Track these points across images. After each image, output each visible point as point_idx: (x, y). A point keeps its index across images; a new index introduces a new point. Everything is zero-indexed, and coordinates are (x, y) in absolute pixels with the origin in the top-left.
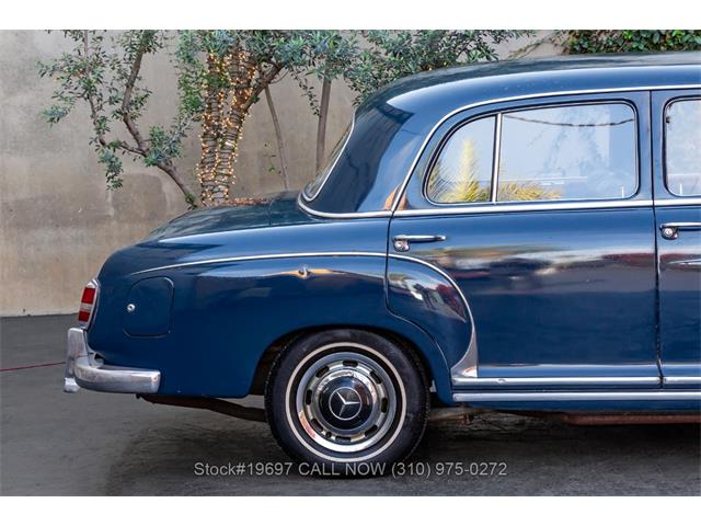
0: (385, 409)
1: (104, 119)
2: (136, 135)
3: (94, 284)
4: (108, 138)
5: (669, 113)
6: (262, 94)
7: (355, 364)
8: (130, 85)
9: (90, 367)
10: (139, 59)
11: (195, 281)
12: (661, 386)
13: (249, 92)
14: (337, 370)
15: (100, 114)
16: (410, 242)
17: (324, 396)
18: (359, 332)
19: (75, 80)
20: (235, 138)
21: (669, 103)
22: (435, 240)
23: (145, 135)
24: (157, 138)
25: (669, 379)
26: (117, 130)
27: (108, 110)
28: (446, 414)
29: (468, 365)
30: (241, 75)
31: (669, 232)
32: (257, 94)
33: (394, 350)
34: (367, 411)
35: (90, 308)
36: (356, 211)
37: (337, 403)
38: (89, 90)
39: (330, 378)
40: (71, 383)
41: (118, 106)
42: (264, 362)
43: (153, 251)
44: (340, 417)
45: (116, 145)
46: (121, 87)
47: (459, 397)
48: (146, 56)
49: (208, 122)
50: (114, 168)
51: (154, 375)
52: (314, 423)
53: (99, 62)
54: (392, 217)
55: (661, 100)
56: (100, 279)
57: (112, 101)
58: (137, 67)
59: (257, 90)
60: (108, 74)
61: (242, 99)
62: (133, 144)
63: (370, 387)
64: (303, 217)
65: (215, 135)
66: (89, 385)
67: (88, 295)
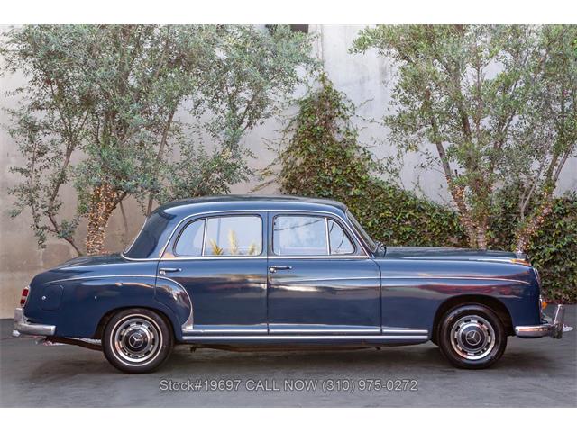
0: (154, 344)
1: (39, 215)
2: (54, 224)
3: (28, 288)
4: (40, 225)
5: (275, 221)
6: (118, 205)
7: (141, 324)
8: (52, 199)
9: (25, 324)
10: (58, 186)
11: (77, 287)
12: (268, 334)
13: (112, 204)
14: (134, 326)
15: (37, 212)
16: (166, 271)
17: (127, 337)
18: (143, 310)
19: (25, 196)
20: (104, 226)
21: (275, 217)
22: (177, 271)
23: (59, 223)
24: (64, 225)
25: (272, 331)
26: (45, 221)
27: (41, 211)
28: (182, 347)
29: (189, 324)
30: (108, 195)
31: (272, 269)
32: (115, 205)
33: (158, 317)
34: (145, 343)
35: (25, 298)
36: (147, 257)
37: (132, 340)
38: (32, 201)
39: (130, 329)
40: (16, 333)
41: (46, 209)
42: (101, 324)
43: (55, 273)
44: (134, 347)
45: (44, 228)
46: (47, 199)
47: (185, 338)
48: (61, 185)
49: (92, 218)
50: (42, 239)
51: (53, 327)
52: (122, 349)
53: (37, 188)
54: (160, 261)
55: (271, 216)
56: (31, 285)
57: (43, 207)
58: (57, 190)
59: (116, 203)
60: (42, 194)
61: (108, 207)
62: (53, 228)
63: (147, 334)
64: (123, 260)
65: (94, 224)
66: (24, 333)
67: (25, 292)
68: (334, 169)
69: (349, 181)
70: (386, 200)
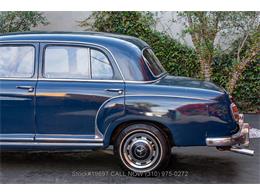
68: (128, 23)
69: (138, 31)
70: (161, 45)
